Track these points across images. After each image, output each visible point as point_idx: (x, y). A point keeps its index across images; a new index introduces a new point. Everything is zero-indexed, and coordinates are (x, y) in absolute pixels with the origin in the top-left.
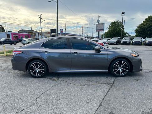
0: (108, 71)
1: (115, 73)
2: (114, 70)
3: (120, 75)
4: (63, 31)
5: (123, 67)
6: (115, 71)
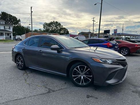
0: (66, 75)
1: (74, 80)
2: (73, 76)
3: (80, 84)
4: (117, 31)
5: (85, 74)
6: (75, 77)
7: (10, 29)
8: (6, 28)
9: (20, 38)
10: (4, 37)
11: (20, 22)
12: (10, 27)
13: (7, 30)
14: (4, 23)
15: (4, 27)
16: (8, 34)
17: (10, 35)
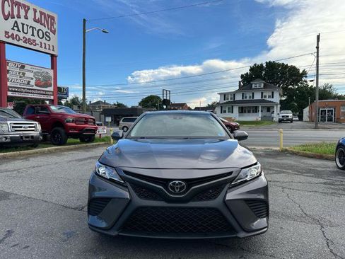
7: (273, 97)
8: (265, 97)
9: (288, 116)
10: (260, 114)
11: (306, 77)
12: (273, 93)
13: (267, 99)
14: (263, 85)
15: (262, 93)
16: (268, 109)
17: (271, 111)
